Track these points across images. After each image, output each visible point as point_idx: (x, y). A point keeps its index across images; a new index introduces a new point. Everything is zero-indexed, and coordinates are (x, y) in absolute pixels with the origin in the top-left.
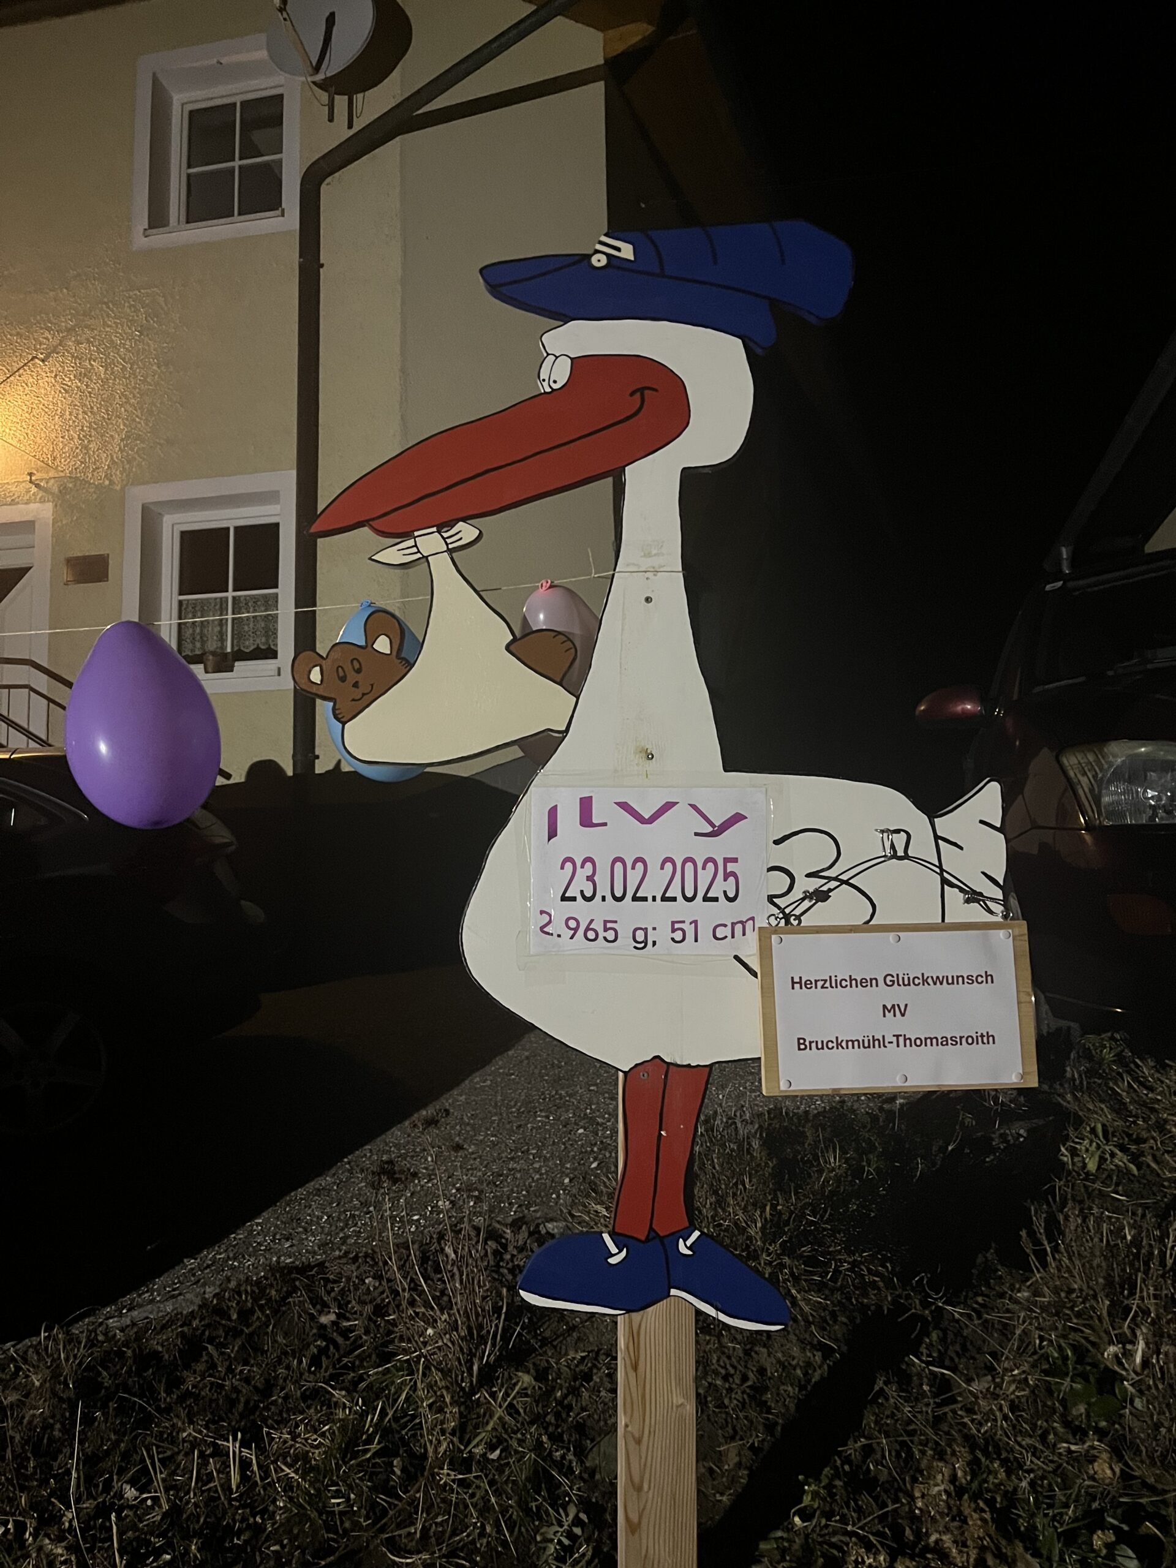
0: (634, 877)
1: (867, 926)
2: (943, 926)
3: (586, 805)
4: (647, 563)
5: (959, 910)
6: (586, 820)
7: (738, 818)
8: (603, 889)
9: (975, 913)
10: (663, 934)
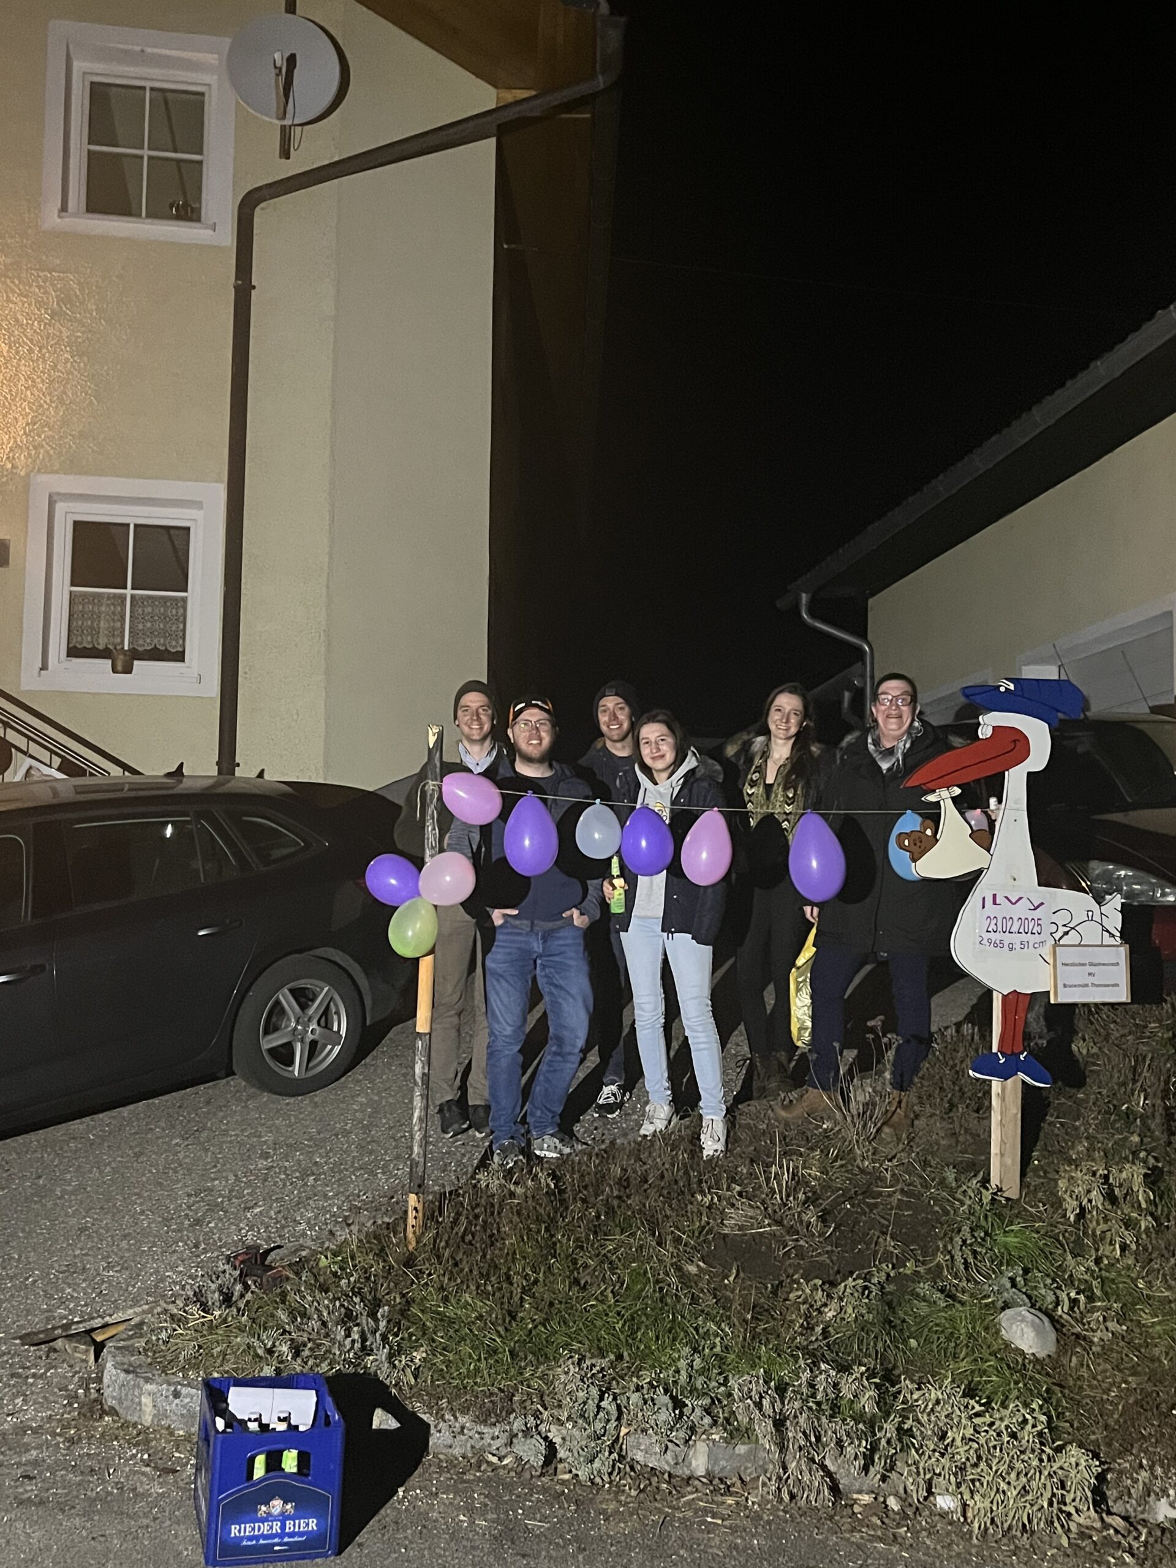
0: (1009, 924)
1: (1079, 945)
2: (1102, 946)
3: (994, 896)
4: (1015, 806)
5: (1108, 940)
6: (995, 903)
7: (1042, 904)
8: (1000, 929)
9: (1112, 941)
10: (1017, 946)
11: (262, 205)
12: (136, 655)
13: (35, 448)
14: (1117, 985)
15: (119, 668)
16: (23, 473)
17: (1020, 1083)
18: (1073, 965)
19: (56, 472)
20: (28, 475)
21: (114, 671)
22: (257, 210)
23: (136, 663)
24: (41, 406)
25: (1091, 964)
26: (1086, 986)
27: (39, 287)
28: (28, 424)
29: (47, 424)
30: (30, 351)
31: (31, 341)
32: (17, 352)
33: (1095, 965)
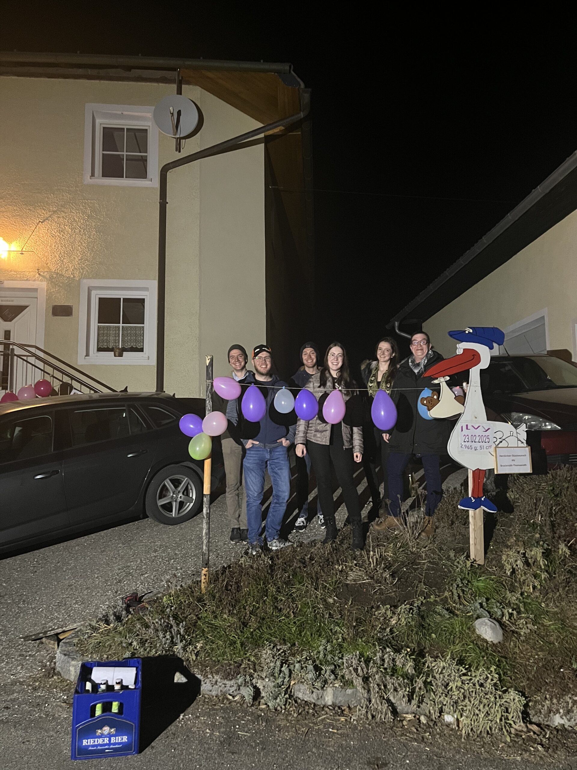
0: (474, 438)
1: (507, 447)
2: (518, 447)
3: (467, 425)
4: (475, 385)
6: (467, 429)
7: (489, 429)
8: (470, 440)
9: (522, 445)
10: (479, 448)
11: (170, 171)
12: (124, 350)
13: (82, 269)
14: (525, 465)
15: (117, 355)
16: (77, 279)
17: (482, 512)
18: (505, 456)
19: (91, 278)
20: (79, 279)
21: (115, 356)
22: (168, 173)
23: (124, 353)
24: (84, 252)
25: (513, 456)
26: (511, 465)
27: (83, 206)
28: (79, 260)
29: (87, 260)
30: (80, 231)
31: (80, 227)
32: (75, 232)
33: (515, 456)
